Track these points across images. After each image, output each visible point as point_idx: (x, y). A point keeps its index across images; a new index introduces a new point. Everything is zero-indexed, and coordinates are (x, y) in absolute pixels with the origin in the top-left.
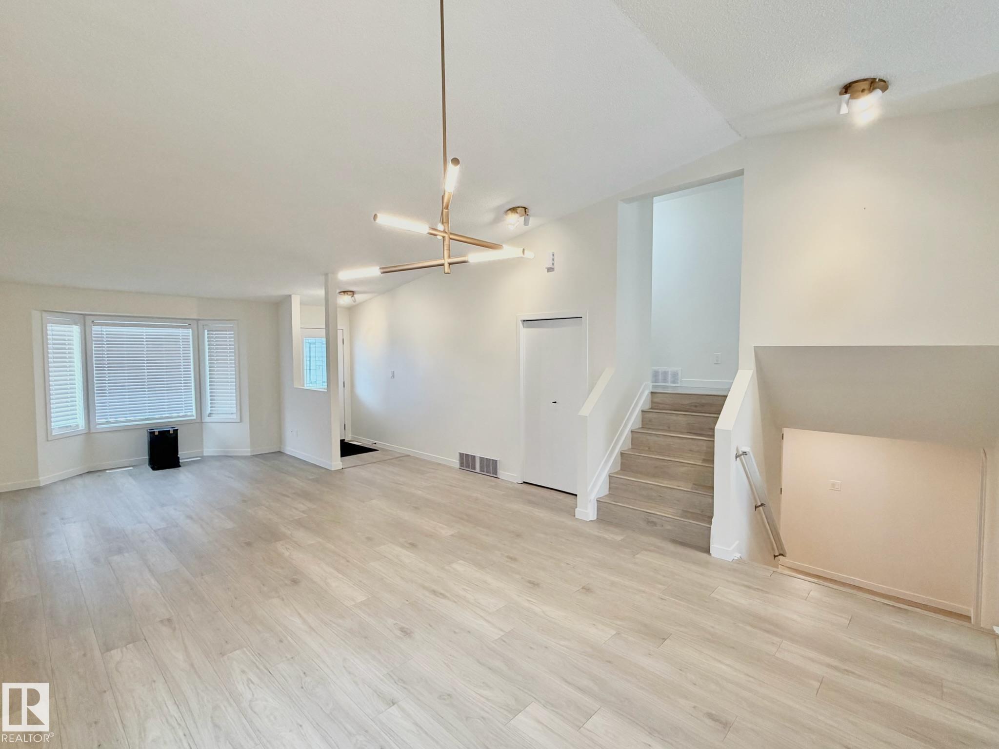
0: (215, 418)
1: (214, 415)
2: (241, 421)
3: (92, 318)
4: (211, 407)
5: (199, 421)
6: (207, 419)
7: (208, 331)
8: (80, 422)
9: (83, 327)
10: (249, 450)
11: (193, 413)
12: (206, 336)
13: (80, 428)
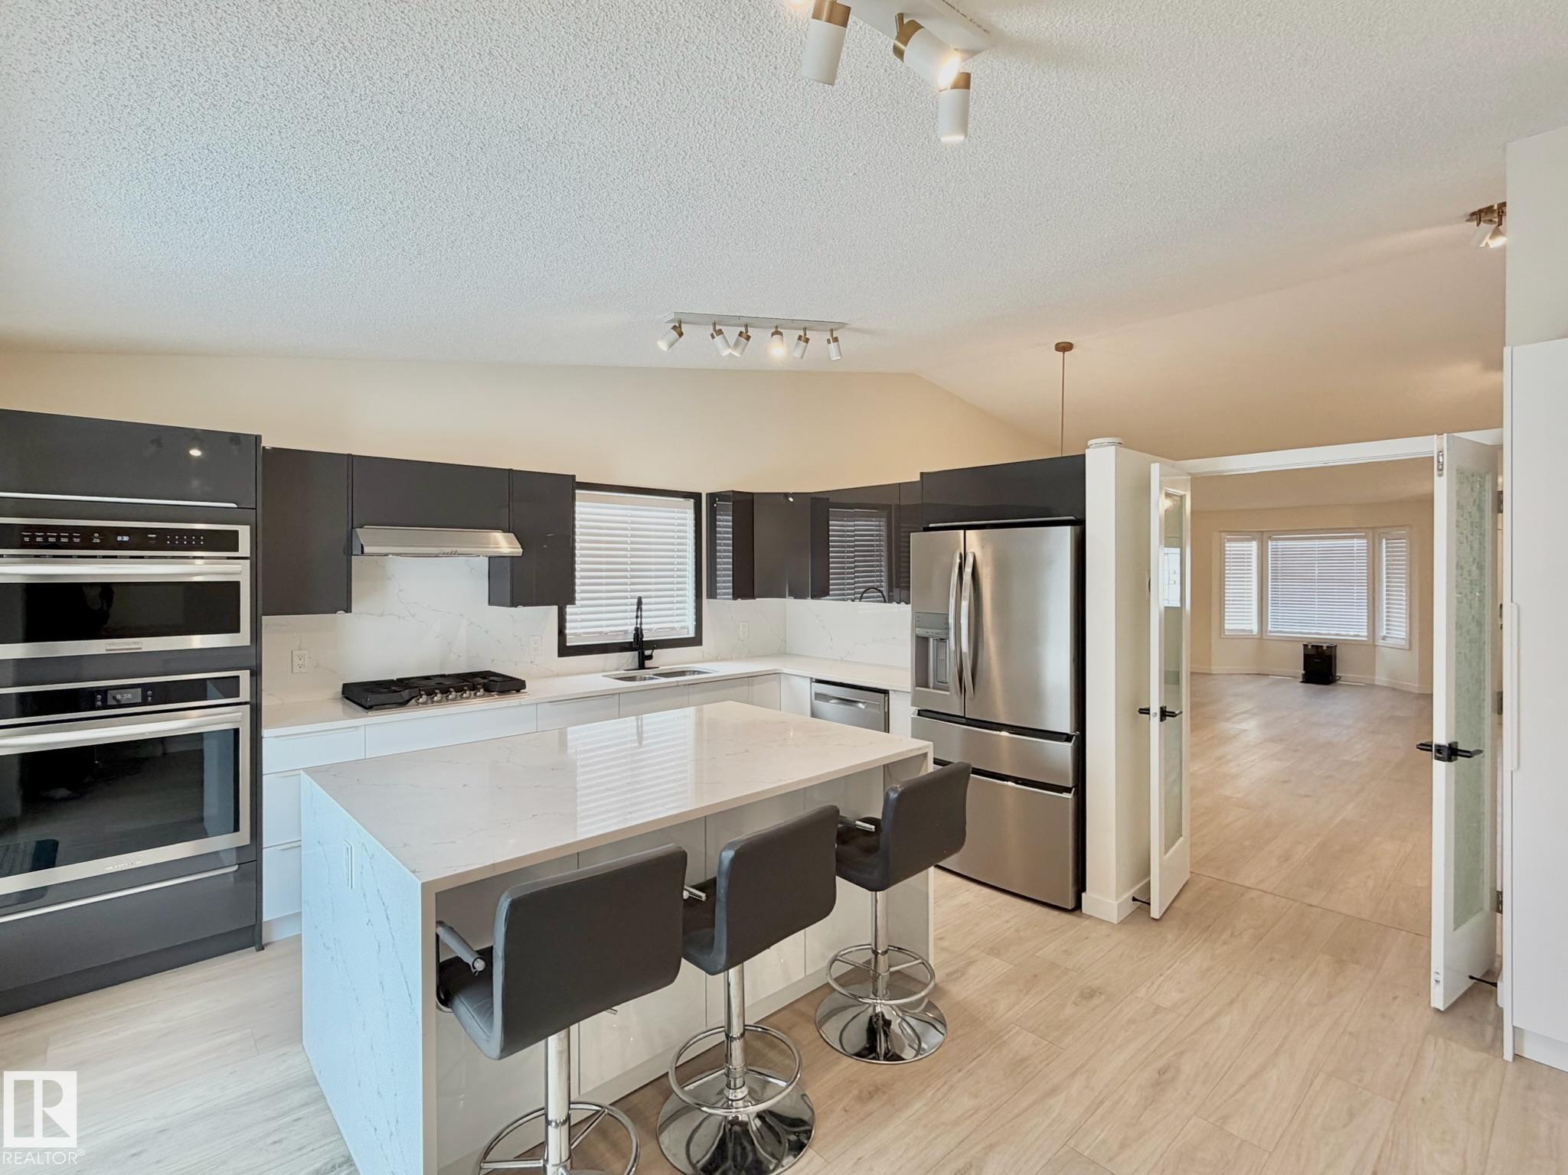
0: (1389, 641)
1: (1387, 639)
2: (1410, 649)
3: (1269, 534)
4: (1387, 629)
5: (1371, 642)
6: (1380, 642)
7: (1386, 540)
8: (1254, 627)
9: (1260, 543)
10: (1417, 685)
11: (1363, 633)
12: (1384, 546)
13: (1254, 633)
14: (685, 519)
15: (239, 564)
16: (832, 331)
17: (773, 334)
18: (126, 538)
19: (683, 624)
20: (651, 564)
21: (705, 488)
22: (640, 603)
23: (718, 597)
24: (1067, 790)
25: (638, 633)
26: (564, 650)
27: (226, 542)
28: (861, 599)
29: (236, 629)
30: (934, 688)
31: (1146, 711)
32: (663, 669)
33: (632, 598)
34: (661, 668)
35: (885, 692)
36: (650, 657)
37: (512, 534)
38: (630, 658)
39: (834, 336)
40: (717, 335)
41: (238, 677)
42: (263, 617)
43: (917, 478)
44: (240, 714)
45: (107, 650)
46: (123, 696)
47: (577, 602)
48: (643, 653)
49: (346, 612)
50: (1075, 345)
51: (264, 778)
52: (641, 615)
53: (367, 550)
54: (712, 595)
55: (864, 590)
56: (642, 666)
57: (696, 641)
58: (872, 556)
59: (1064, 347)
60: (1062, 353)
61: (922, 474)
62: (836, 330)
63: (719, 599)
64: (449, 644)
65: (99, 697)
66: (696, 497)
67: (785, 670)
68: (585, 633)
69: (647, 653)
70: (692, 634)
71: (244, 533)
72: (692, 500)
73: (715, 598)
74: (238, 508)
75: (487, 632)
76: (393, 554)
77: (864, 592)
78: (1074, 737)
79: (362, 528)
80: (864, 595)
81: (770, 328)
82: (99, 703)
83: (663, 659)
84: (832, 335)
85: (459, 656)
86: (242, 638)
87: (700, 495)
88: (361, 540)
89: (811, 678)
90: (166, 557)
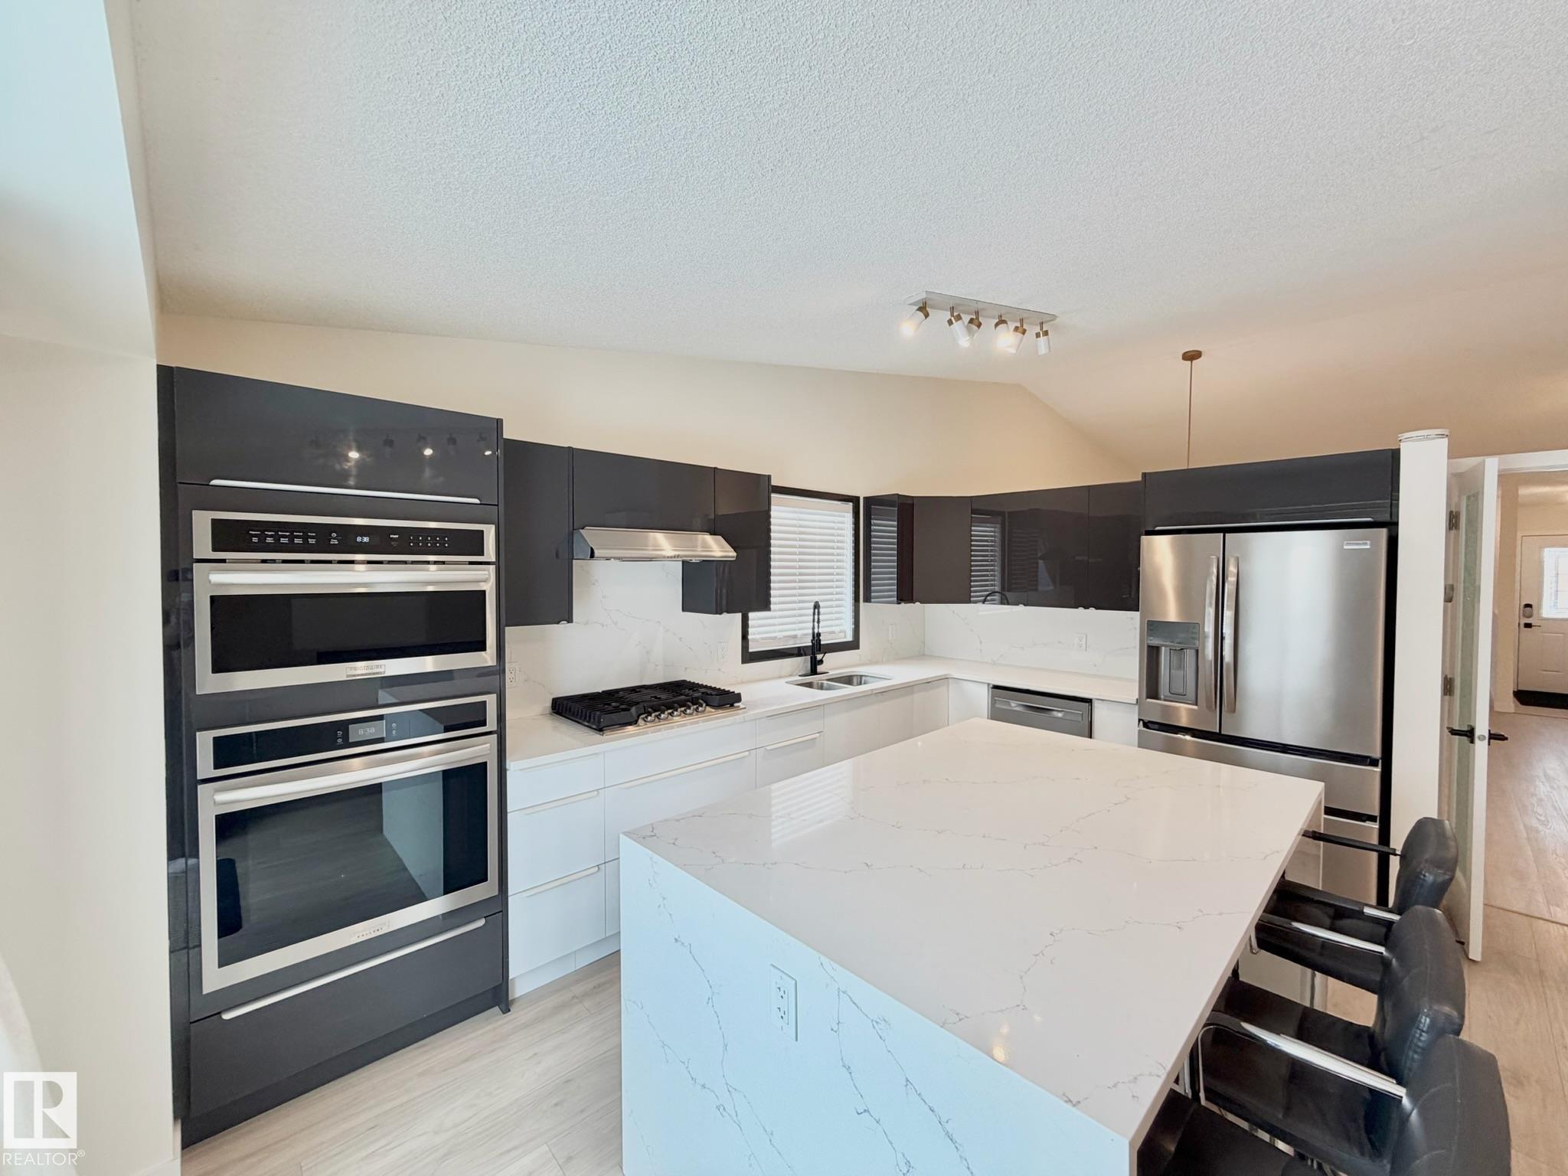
14: (843, 523)
15: (484, 570)
16: (1042, 324)
17: (997, 325)
18: (366, 539)
19: (841, 628)
20: (815, 568)
21: (862, 492)
22: (817, 606)
23: (872, 600)
24: (1372, 819)
25: (816, 637)
26: (749, 657)
27: (471, 544)
28: (984, 602)
29: (481, 646)
30: (1165, 700)
31: (1470, 734)
32: (833, 673)
33: (810, 602)
34: (831, 673)
35: (1089, 701)
36: (821, 662)
37: (720, 537)
38: (802, 663)
39: (1044, 329)
40: (956, 321)
41: (484, 703)
42: (507, 628)
43: (1140, 479)
44: (488, 745)
45: (348, 676)
46: (366, 731)
47: (772, 606)
48: (816, 658)
49: (568, 622)
50: (1203, 353)
51: (509, 815)
52: (819, 619)
53: (597, 553)
54: (867, 599)
55: (988, 593)
56: (814, 672)
57: (854, 645)
58: (987, 561)
59: (1192, 356)
60: (1190, 362)
61: (1144, 475)
62: (1046, 322)
63: (874, 602)
64: (648, 652)
65: (340, 733)
66: (854, 500)
67: (956, 676)
68: (763, 639)
69: (819, 657)
70: (849, 638)
71: (490, 533)
72: (851, 504)
73: (870, 602)
74: (480, 504)
75: (680, 639)
76: (615, 558)
77: (988, 595)
78: (1380, 761)
79: (583, 528)
80: (988, 598)
81: (994, 318)
82: (340, 741)
83: (832, 663)
84: (1042, 329)
85: (656, 665)
86: (487, 658)
87: (858, 498)
88: (590, 543)
89: (989, 684)
90: (405, 562)
